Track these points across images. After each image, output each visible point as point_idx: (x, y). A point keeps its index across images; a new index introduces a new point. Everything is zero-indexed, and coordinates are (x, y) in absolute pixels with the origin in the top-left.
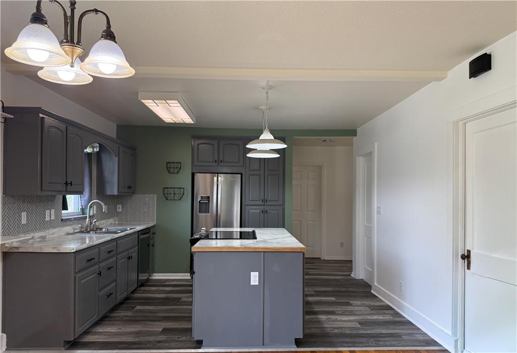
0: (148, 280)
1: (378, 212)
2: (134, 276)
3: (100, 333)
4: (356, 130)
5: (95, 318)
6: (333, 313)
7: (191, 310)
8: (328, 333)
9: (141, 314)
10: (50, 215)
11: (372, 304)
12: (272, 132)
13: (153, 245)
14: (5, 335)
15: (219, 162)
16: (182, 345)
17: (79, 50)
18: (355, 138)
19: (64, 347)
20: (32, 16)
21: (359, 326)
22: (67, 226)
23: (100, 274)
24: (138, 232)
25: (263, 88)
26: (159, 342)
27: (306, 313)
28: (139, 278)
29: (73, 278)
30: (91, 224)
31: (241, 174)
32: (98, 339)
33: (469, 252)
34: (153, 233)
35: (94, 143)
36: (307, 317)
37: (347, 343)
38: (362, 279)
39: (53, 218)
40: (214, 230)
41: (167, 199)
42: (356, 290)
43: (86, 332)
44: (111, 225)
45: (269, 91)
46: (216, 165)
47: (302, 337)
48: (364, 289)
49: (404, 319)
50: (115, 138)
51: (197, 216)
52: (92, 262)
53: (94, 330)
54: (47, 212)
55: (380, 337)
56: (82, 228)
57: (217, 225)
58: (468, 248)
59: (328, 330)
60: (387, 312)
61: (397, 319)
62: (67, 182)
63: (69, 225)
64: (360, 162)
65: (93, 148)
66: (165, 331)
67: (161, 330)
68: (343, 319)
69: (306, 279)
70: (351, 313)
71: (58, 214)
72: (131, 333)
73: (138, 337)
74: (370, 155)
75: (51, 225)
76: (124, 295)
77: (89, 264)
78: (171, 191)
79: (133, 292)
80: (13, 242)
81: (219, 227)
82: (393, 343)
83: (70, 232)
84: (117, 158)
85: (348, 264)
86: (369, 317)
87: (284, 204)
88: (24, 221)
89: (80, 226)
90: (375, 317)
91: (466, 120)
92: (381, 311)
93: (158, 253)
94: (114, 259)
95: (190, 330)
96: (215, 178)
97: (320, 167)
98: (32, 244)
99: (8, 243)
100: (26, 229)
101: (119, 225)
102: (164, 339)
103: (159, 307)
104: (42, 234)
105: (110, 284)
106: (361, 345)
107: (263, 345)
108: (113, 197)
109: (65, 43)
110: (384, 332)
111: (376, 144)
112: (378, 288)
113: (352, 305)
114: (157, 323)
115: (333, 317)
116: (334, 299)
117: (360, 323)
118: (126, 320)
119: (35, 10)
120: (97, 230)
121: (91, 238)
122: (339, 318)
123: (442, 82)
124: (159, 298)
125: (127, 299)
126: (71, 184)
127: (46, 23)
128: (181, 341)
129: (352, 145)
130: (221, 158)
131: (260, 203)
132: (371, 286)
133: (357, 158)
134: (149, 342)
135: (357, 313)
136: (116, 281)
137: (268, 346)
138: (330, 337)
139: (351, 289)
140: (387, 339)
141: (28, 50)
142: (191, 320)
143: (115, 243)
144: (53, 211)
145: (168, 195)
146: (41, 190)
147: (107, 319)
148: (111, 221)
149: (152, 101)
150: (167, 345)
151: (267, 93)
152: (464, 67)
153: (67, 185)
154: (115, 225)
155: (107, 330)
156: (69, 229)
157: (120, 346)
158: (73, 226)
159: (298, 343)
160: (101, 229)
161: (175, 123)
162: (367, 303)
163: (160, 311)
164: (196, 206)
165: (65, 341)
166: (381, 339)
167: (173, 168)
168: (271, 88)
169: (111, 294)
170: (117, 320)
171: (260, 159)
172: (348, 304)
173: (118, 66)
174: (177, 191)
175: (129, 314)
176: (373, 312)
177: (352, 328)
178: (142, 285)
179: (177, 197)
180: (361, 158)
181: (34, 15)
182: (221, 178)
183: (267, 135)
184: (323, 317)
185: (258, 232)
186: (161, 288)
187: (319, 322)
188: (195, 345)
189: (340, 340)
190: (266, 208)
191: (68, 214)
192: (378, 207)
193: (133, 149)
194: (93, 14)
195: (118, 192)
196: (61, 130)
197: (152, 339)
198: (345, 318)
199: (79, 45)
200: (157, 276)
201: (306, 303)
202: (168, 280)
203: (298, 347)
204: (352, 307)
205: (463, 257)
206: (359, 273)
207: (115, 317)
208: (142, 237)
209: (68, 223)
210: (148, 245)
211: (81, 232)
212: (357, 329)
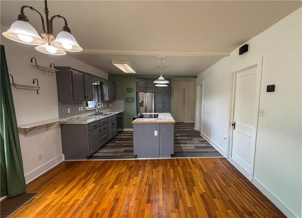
0: (122, 131)
1: (204, 107)
2: (116, 130)
3: (101, 152)
4: (197, 76)
5: (99, 147)
6: (186, 143)
7: (133, 142)
8: (183, 151)
9: (117, 145)
10: (81, 109)
11: (200, 140)
12: (163, 76)
13: (123, 119)
14: (64, 155)
15: (146, 88)
16: (130, 157)
17: (52, 37)
18: (197, 79)
19: (86, 158)
20: (18, 16)
21: (195, 148)
22: (88, 113)
23: (100, 131)
24: (117, 114)
25: (160, 59)
26: (122, 156)
27: (175, 143)
28: (118, 130)
29: (88, 133)
30: (98, 111)
31: (155, 92)
32: (100, 155)
33: (235, 123)
34: (123, 115)
35: (98, 81)
36: (176, 145)
37: (190, 155)
38: (198, 130)
39: (82, 110)
40: (145, 114)
41: (128, 102)
42: (195, 134)
43: (96, 152)
44: (107, 112)
45: (162, 60)
46: (145, 89)
47: (173, 154)
48: (197, 134)
49: (210, 146)
50: (108, 79)
51: (139, 108)
52: (96, 127)
53: (99, 151)
54: (80, 108)
55: (202, 153)
56: (95, 113)
57: (146, 112)
58: (234, 121)
59: (183, 150)
60: (205, 143)
61: (208, 146)
62: (85, 96)
63: (90, 112)
64: (198, 88)
65: (98, 83)
66: (125, 151)
67: (123, 151)
68: (189, 146)
69: (175, 131)
70: (192, 143)
71: (84, 108)
72: (112, 152)
73: (115, 154)
74: (201, 85)
75: (81, 113)
76: (112, 137)
77: (95, 128)
78: (129, 99)
79: (116, 136)
80: (64, 120)
81: (147, 112)
82: (206, 155)
83: (90, 115)
84: (108, 87)
85: (193, 125)
86: (198, 145)
87: (170, 104)
88: (69, 111)
89: (94, 112)
90: (201, 145)
91: (236, 72)
92: (203, 143)
93: (125, 122)
94: (107, 125)
95: (133, 151)
96: (145, 94)
97: (185, 90)
98: (73, 120)
99: (62, 121)
100: (70, 115)
101: (111, 111)
102: (123, 154)
103: (124, 142)
104: (78, 116)
105: (105, 134)
106: (195, 156)
107: (159, 156)
108: (107, 101)
109: (43, 32)
110: (203, 151)
111: (204, 81)
112: (203, 134)
113: (193, 140)
114: (122, 148)
115: (186, 145)
116: (187, 138)
117: (195, 147)
118: (112, 147)
119: (20, 13)
120: (101, 114)
121: (99, 117)
122: (188, 145)
123: (228, 57)
124: (125, 138)
125: (113, 138)
126: (87, 97)
127: (28, 21)
128: (130, 155)
129: (196, 82)
130: (147, 86)
131: (162, 103)
132: (200, 133)
133: (197, 86)
134: (118, 156)
135: (195, 143)
136: (107, 133)
137: (161, 157)
138: (184, 153)
139: (194, 134)
140: (204, 153)
141: (18, 35)
142: (133, 147)
143: (107, 119)
144: (82, 107)
145: (128, 101)
146: (73, 100)
147: (105, 147)
148: (108, 110)
149: (117, 64)
150: (124, 157)
151: (161, 61)
152: (237, 50)
153: (85, 98)
154: (109, 112)
155: (104, 151)
156: (90, 114)
157: (107, 158)
158: (92, 113)
159: (172, 156)
160: (103, 113)
161: (129, 73)
162: (198, 139)
163: (124, 143)
164: (138, 104)
165: (87, 156)
166: (202, 154)
167: (129, 90)
168: (163, 59)
169: (105, 138)
170: (108, 147)
171: (162, 87)
172: (192, 140)
173: (74, 46)
174: (131, 99)
175: (113, 144)
176: (200, 143)
177: (192, 149)
178: (120, 133)
179: (131, 101)
180: (199, 86)
181: (19, 15)
182: (148, 94)
183: (161, 78)
184: (182, 145)
185: (160, 114)
186: (126, 134)
187: (181, 147)
188: (135, 157)
189: (187, 154)
190: (164, 105)
191: (88, 109)
192: (204, 105)
193: (115, 83)
194: (57, 18)
195: (109, 100)
196: (81, 76)
197: (119, 154)
198: (190, 145)
199: (52, 34)
200: (125, 130)
201: (175, 140)
202: (129, 131)
203: (172, 157)
204: (193, 141)
205: (233, 125)
206: (197, 128)
207: (107, 146)
208: (118, 116)
209: (89, 112)
210: (121, 119)
211: (95, 115)
212: (194, 150)
